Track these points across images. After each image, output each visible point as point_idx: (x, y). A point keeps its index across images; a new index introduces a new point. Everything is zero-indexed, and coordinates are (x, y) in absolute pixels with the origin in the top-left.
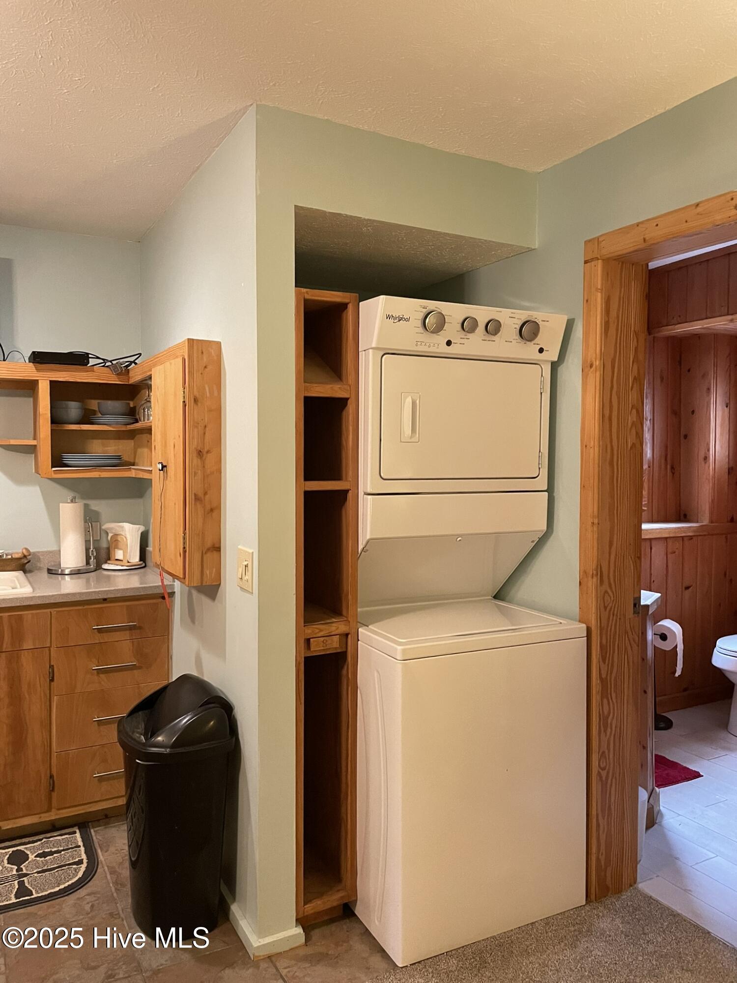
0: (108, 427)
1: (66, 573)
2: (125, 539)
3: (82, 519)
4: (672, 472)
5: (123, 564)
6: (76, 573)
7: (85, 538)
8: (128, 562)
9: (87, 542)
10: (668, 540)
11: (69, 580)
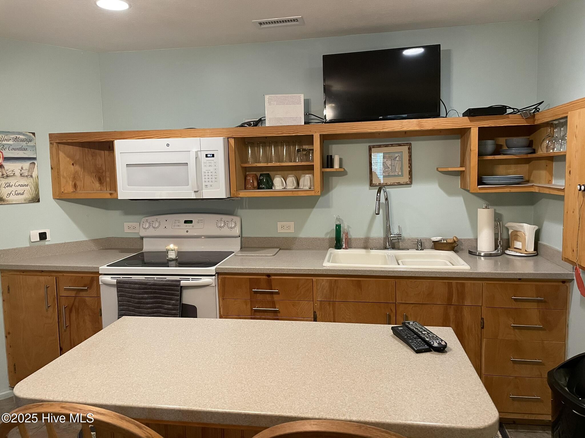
0: (514, 156)
1: (482, 255)
2: (523, 235)
3: (493, 220)
5: (521, 252)
6: (488, 256)
7: (495, 232)
8: (526, 251)
9: (496, 235)
11: (483, 260)
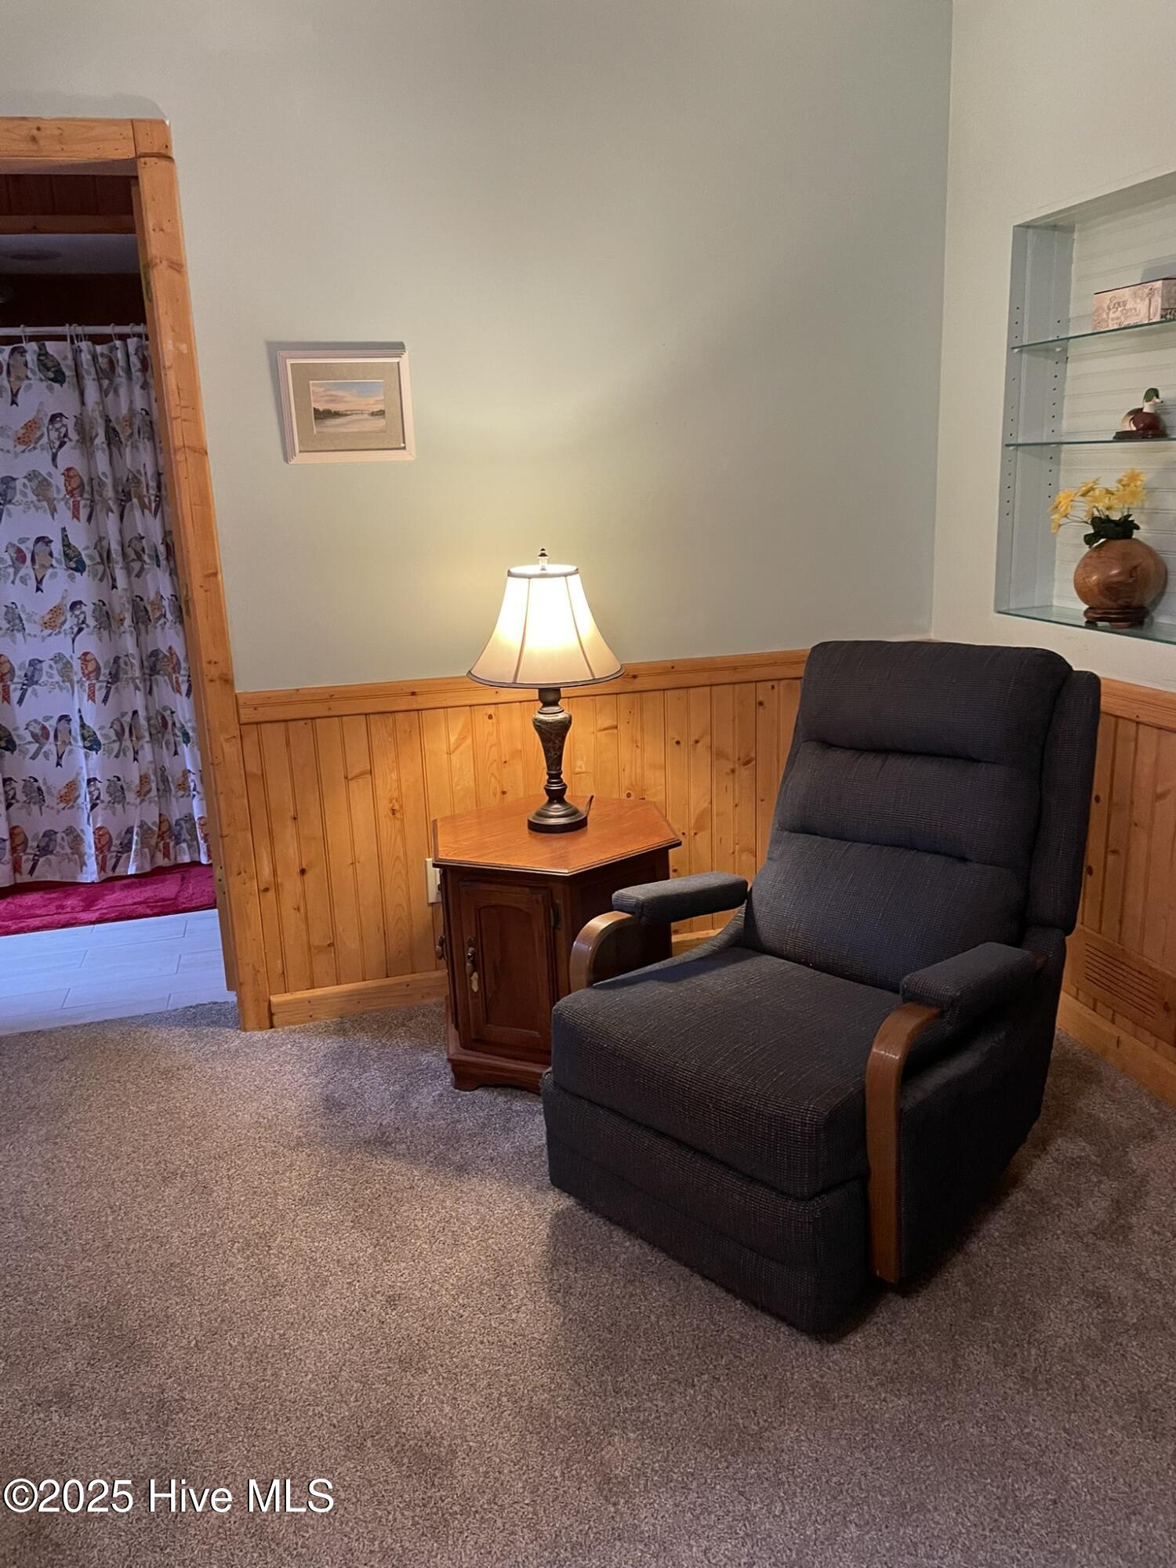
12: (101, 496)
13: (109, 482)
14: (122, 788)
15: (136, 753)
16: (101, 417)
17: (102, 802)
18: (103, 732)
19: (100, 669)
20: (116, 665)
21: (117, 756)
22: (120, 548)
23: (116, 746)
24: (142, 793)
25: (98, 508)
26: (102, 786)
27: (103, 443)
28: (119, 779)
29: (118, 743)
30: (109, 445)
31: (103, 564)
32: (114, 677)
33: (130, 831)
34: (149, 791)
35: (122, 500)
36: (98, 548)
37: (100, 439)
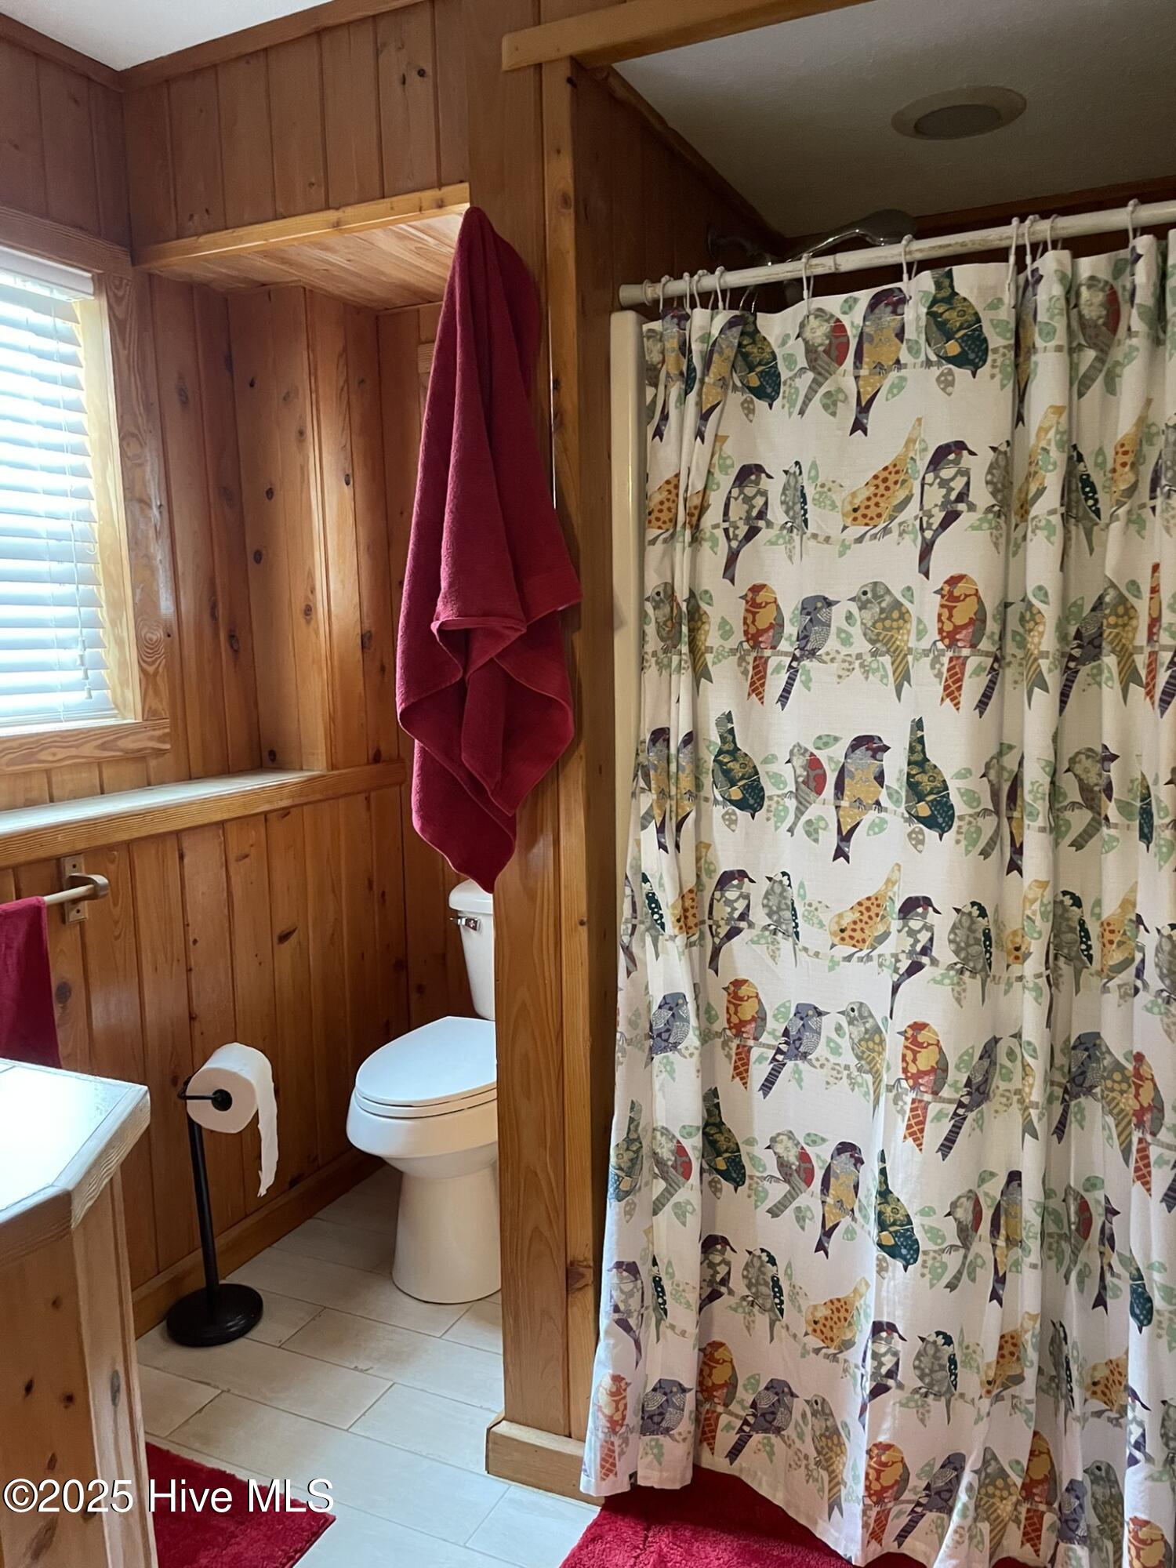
4: (232, 647)
10: (228, 826)
12: (1022, 644)
13: (1049, 613)
14: (952, 1361)
15: (1000, 1280)
16: (1060, 445)
17: (900, 1386)
18: (929, 1221)
19: (946, 1070)
20: (986, 1063)
21: (952, 1286)
22: (1046, 780)
23: (953, 1261)
24: (1003, 1382)
25: (1009, 674)
26: (906, 1350)
27: (1052, 512)
28: (948, 1341)
29: (962, 1251)
30: (1065, 518)
31: (997, 812)
32: (978, 1092)
33: (955, 1463)
34: (1019, 1379)
35: (1072, 658)
36: (992, 774)
37: (1048, 503)
